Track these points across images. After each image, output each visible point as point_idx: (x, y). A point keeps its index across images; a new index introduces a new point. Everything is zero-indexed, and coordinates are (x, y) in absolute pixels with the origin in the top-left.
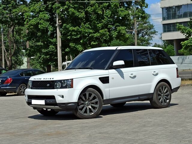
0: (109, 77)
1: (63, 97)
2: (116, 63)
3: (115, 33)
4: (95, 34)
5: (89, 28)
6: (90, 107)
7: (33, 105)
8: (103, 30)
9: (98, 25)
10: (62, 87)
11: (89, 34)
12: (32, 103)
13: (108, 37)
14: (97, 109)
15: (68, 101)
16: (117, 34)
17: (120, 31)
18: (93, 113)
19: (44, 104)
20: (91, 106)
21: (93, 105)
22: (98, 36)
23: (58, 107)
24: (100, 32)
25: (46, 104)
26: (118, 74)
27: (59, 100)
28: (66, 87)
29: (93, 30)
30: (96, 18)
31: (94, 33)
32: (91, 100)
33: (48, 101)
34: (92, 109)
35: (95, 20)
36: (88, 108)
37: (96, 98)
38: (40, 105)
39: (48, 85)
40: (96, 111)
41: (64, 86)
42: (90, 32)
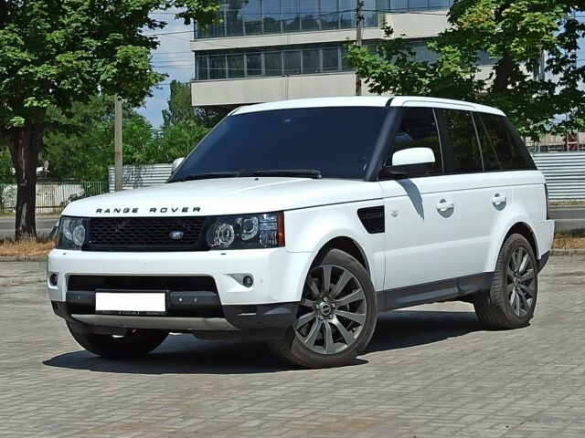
0: (383, 207)
1: (247, 281)
2: (402, 157)
3: (109, 67)
4: (40, 69)
5: (14, 43)
6: (335, 321)
7: (101, 313)
8: (69, 55)
9: (49, 37)
10: (238, 244)
11: (18, 68)
12: (98, 308)
13: (78, 83)
14: (360, 328)
15: (271, 299)
16: (115, 70)
17: (127, 59)
18: (346, 346)
19: (163, 309)
20: (339, 318)
21: (343, 313)
22: (51, 76)
23: (224, 320)
24: (59, 62)
25: (172, 310)
26: (407, 197)
27: (231, 293)
28: (255, 243)
29: (30, 52)
30: (45, 9)
31: (38, 63)
32: (338, 297)
33: (181, 297)
34: (342, 330)
35: (43, 16)
36: (328, 327)
37: (357, 288)
38: (143, 314)
39: (176, 234)
40: (356, 337)
41: (246, 238)
42: (19, 60)
